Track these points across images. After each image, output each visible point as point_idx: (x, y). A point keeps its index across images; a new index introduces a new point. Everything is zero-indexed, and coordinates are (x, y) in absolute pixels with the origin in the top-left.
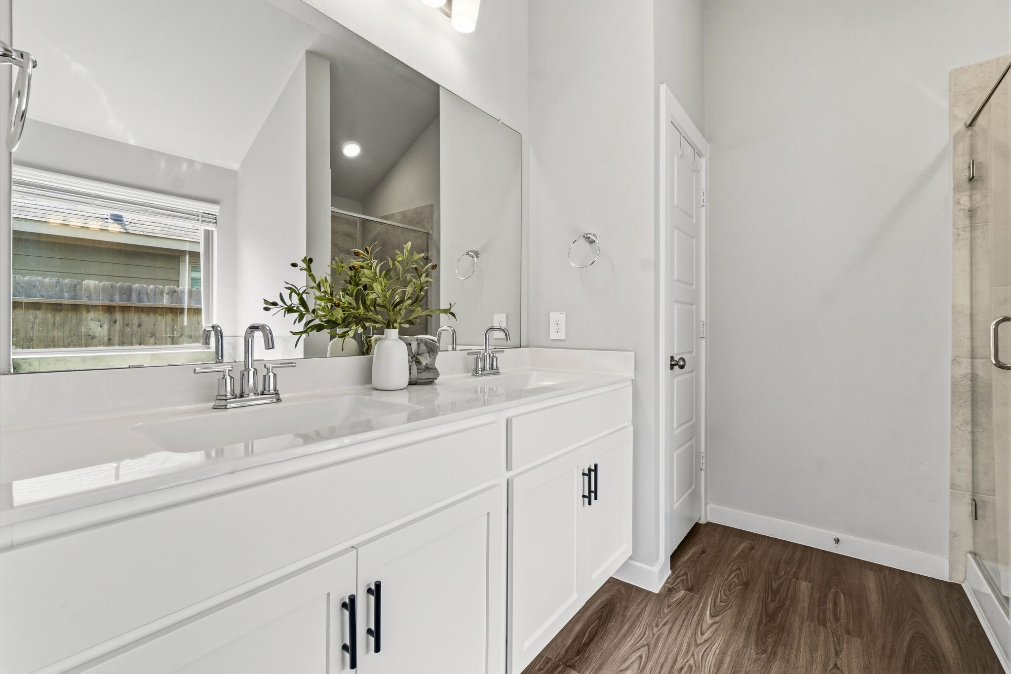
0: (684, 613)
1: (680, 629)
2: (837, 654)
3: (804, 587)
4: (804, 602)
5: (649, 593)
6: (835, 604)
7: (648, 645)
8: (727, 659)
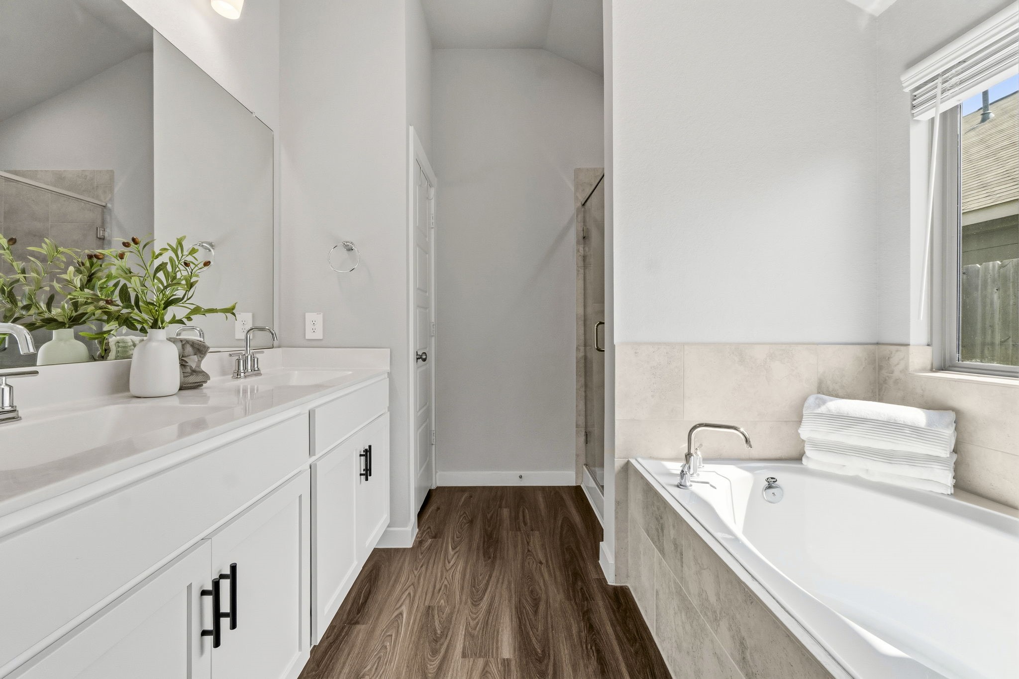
0: (434, 554)
1: (434, 566)
2: (528, 542)
3: (505, 512)
4: (507, 523)
5: (405, 549)
6: (524, 517)
7: (413, 584)
8: (468, 571)
